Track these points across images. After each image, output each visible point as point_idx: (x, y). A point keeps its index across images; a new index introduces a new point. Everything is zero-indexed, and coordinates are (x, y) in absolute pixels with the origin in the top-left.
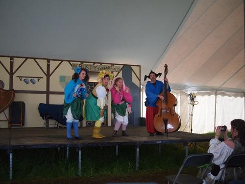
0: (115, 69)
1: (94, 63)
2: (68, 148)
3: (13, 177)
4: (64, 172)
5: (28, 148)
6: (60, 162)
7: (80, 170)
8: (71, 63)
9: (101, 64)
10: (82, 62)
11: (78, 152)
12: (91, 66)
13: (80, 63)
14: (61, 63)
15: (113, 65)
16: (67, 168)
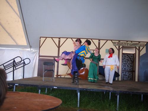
0: (141, 45)
1: (127, 41)
2: (110, 93)
3: (79, 106)
4: (108, 107)
5: (88, 90)
6: (106, 101)
7: (118, 107)
8: (113, 41)
9: (132, 42)
10: (119, 41)
11: (117, 96)
12: (125, 43)
13: (118, 41)
14: (107, 41)
15: (139, 42)
16: (110, 105)
